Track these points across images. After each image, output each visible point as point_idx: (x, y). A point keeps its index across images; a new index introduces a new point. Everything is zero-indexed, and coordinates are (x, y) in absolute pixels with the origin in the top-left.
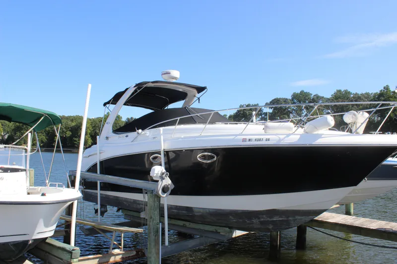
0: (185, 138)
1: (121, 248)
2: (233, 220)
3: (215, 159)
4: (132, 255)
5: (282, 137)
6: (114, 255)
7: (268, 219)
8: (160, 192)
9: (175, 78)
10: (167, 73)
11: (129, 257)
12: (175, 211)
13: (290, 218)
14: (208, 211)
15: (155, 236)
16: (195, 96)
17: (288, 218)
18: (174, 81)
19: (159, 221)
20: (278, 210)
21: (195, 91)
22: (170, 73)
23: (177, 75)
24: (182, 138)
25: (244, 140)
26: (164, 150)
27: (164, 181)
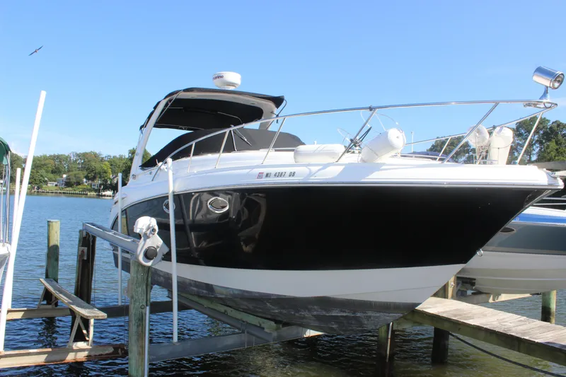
0: (199, 173)
1: (88, 341)
2: (274, 310)
3: (227, 208)
4: (107, 352)
5: (314, 169)
6: (73, 351)
7: (324, 313)
8: (141, 258)
9: (233, 84)
10: (218, 77)
11: (102, 355)
12: (195, 289)
13: (359, 315)
14: (231, 292)
15: (138, 326)
16: (272, 113)
17: (354, 313)
18: (231, 88)
19: (145, 304)
20: (333, 298)
21: (271, 105)
22: (222, 77)
23: (235, 80)
24: (195, 174)
25: (260, 176)
26: (173, 192)
27: (148, 240)
